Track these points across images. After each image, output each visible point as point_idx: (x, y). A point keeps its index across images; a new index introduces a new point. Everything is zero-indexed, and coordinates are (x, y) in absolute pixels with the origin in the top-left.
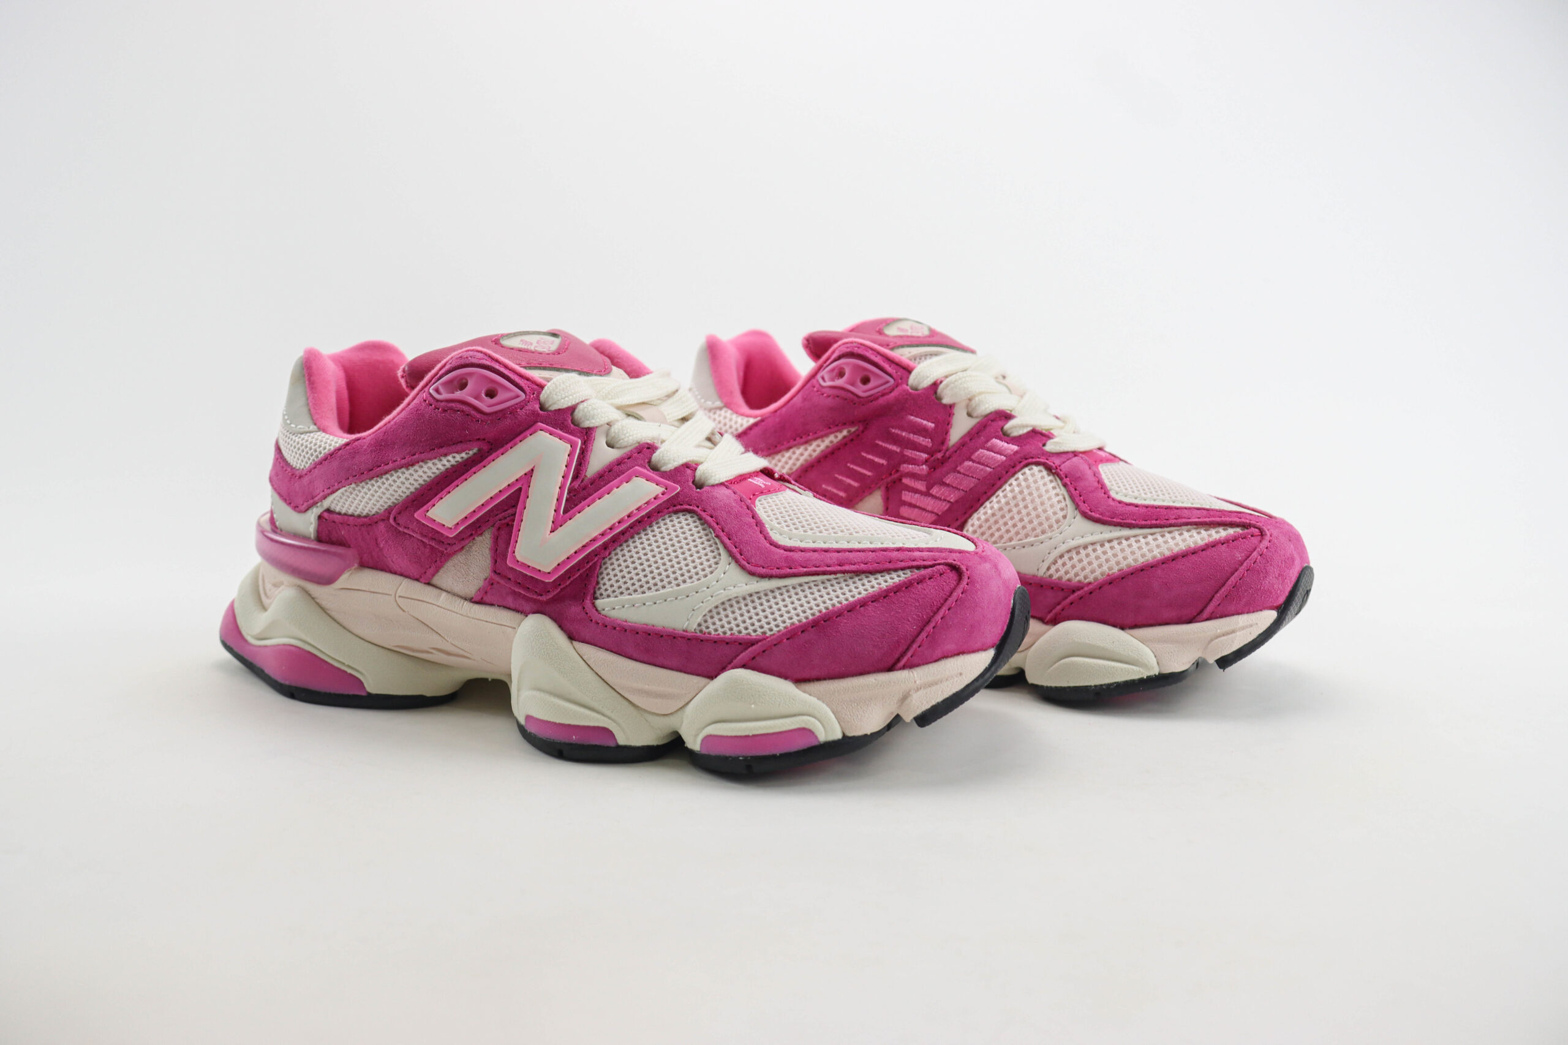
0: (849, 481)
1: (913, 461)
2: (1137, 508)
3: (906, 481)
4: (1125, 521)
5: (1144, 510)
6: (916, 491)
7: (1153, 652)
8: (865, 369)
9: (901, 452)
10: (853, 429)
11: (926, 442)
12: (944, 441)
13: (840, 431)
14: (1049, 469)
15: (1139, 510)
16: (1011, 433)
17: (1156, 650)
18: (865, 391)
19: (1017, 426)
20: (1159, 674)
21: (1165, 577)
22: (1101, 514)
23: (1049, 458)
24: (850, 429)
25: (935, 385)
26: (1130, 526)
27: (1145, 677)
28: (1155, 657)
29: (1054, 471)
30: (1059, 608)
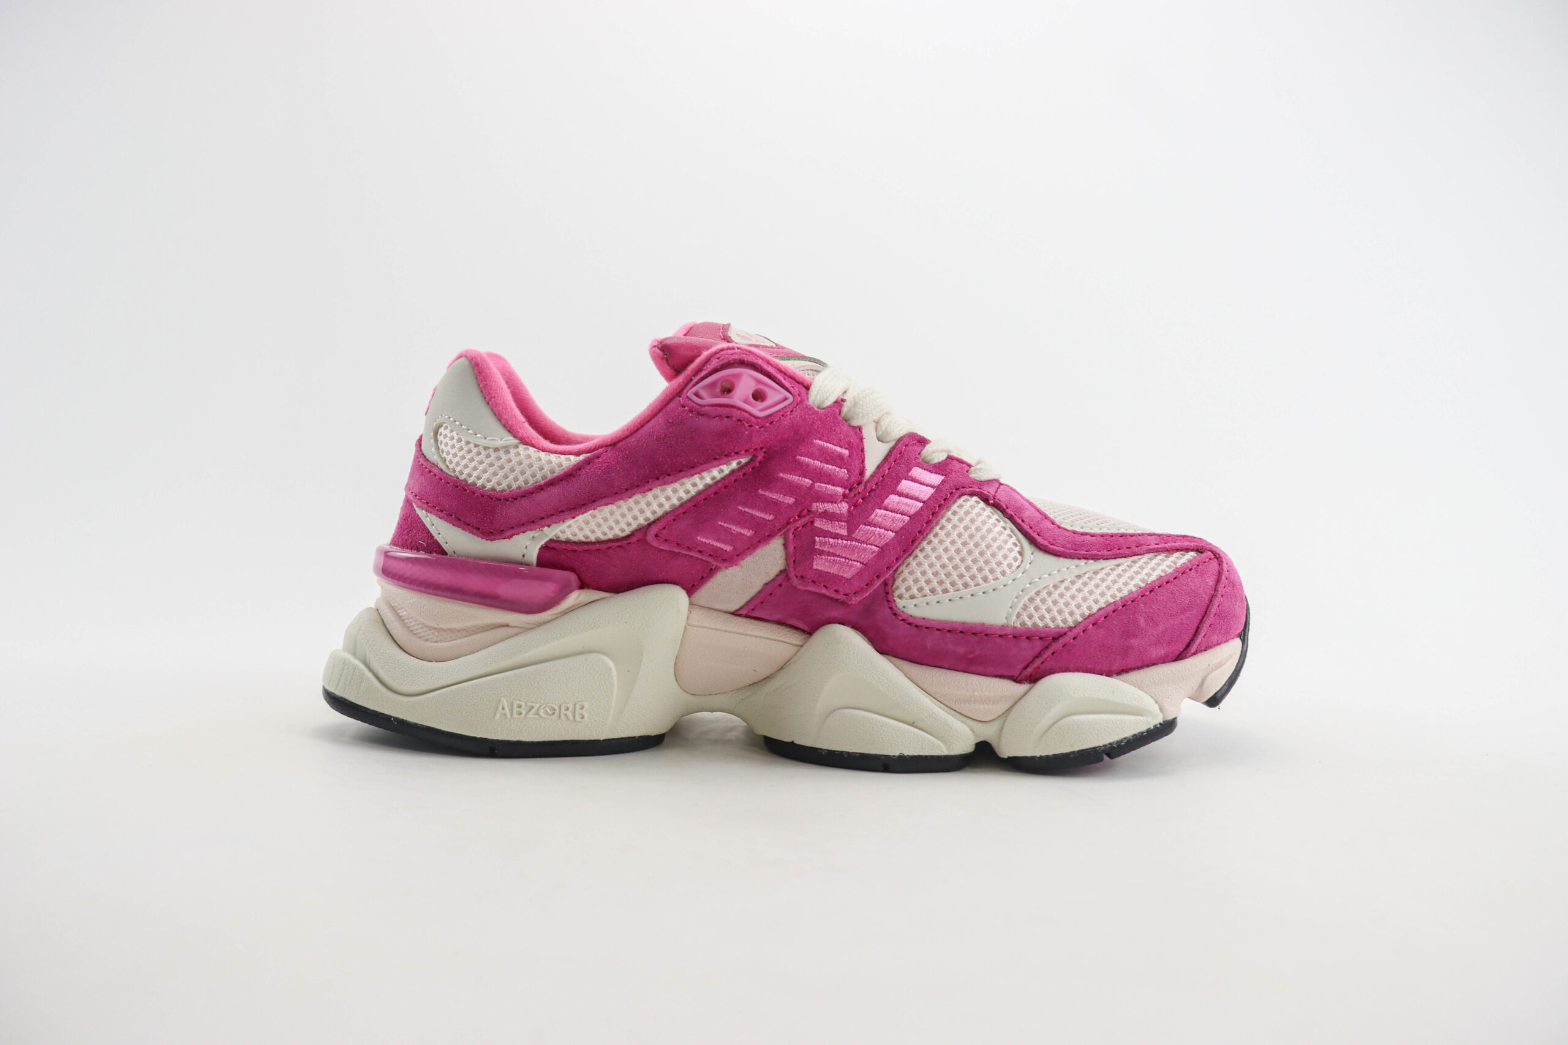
0: (735, 529)
1: (831, 499)
2: (1095, 538)
3: (818, 524)
4: (1090, 552)
5: (1101, 539)
6: (836, 536)
7: (1152, 697)
8: (759, 382)
9: (812, 486)
10: (744, 460)
11: (843, 473)
12: (862, 472)
13: (728, 463)
14: (986, 500)
15: (1096, 540)
16: (930, 461)
17: (1156, 695)
18: (761, 410)
19: (935, 453)
20: (1164, 722)
21: (1149, 612)
22: (1063, 546)
23: (981, 487)
24: (741, 460)
25: (839, 403)
26: (1095, 558)
27: (1152, 728)
28: (1156, 702)
29: (991, 502)
30: (1038, 662)
